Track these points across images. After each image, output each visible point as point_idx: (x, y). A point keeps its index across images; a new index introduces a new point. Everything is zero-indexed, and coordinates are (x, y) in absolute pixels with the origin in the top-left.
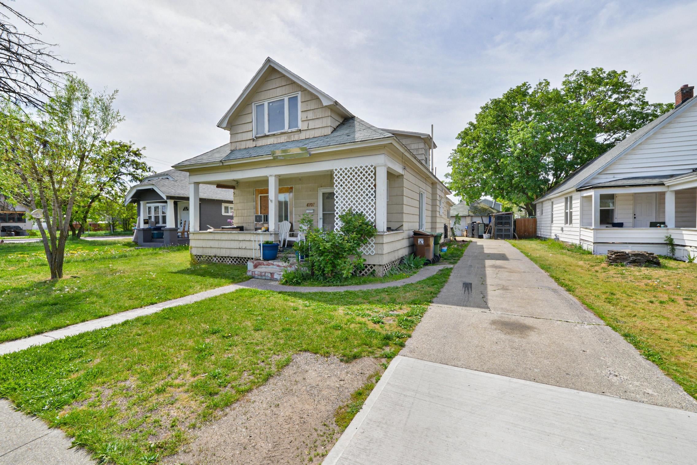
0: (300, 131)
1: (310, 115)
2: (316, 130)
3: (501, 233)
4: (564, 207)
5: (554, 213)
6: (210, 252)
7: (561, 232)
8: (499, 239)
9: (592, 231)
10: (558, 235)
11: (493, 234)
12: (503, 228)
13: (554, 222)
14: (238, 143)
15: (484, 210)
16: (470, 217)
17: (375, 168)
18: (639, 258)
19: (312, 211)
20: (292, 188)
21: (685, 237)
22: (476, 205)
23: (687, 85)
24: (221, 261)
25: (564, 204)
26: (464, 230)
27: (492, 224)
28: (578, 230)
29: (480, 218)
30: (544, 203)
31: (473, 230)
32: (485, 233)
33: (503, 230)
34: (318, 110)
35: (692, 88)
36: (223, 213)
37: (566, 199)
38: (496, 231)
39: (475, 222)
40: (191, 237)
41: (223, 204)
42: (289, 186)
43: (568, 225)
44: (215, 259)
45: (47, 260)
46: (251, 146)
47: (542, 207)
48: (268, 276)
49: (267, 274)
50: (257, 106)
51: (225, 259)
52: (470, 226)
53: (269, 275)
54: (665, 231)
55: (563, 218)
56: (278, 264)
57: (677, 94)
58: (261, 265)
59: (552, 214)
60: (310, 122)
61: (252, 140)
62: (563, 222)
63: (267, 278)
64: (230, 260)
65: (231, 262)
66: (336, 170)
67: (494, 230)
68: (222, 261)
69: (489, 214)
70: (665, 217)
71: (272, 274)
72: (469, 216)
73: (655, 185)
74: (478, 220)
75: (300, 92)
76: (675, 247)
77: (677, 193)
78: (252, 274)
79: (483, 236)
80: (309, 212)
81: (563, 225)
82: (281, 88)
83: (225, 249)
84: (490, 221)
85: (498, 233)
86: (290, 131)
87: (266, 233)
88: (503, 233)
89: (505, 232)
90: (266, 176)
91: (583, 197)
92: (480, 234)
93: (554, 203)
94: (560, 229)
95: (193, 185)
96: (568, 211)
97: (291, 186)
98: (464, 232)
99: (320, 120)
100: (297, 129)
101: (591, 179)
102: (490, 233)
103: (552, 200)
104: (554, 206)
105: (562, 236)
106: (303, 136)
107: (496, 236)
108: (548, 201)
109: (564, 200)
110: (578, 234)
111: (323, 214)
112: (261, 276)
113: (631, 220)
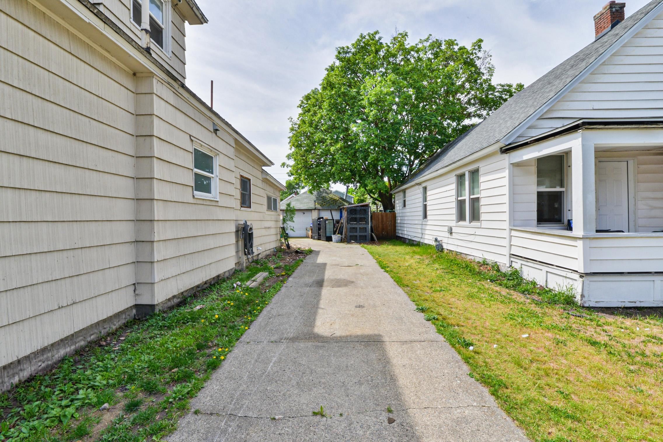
3: (355, 234)
4: (454, 192)
5: (428, 203)
7: (447, 235)
8: (352, 243)
9: (577, 243)
10: (439, 239)
11: (345, 234)
12: (358, 226)
13: (429, 217)
15: (335, 201)
16: (317, 211)
22: (324, 194)
25: (454, 186)
26: (309, 228)
27: (344, 220)
28: (506, 234)
29: (329, 212)
30: (407, 191)
31: (319, 229)
32: (334, 233)
33: (358, 229)
37: (461, 177)
38: (348, 230)
39: (322, 218)
43: (461, 223)
47: (405, 197)
52: (316, 224)
55: (454, 211)
59: (425, 206)
62: (454, 217)
67: (347, 228)
69: (340, 206)
72: (315, 209)
74: (326, 215)
79: (331, 237)
81: (453, 224)
84: (341, 217)
85: (352, 234)
88: (358, 234)
89: (360, 232)
92: (328, 235)
93: (429, 187)
94: (446, 229)
96: (466, 196)
98: (308, 231)
101: (528, 128)
102: (342, 234)
103: (424, 185)
104: (428, 193)
105: (451, 241)
107: (349, 238)
108: (417, 187)
109: (453, 179)
110: (505, 243)
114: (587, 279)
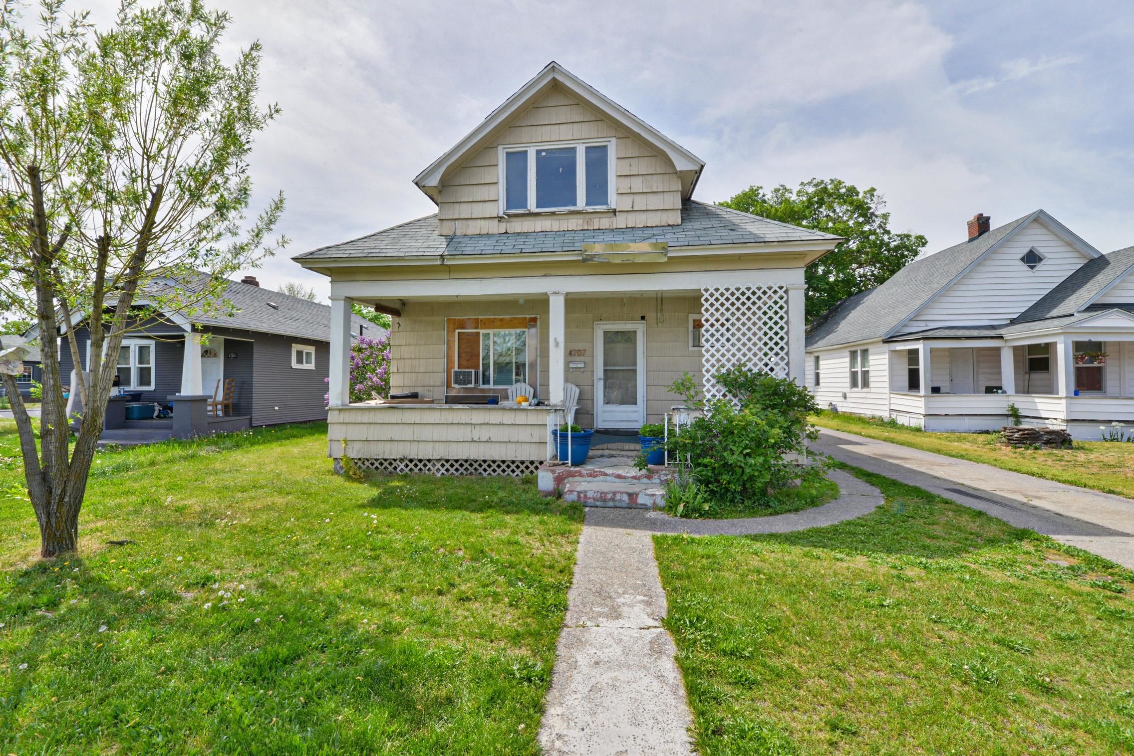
0: (614, 212)
1: (637, 185)
2: (651, 214)
4: (848, 365)
5: (821, 371)
6: (387, 452)
7: (842, 399)
9: (923, 399)
10: (833, 403)
13: (822, 384)
14: (460, 222)
17: (786, 292)
18: (1053, 436)
19: (582, 365)
20: (534, 320)
21: (1040, 407)
23: (981, 215)
24: (416, 470)
25: (848, 360)
28: (886, 396)
34: (655, 176)
35: (988, 218)
36: (294, 365)
37: (853, 353)
40: (331, 417)
41: (293, 345)
42: (528, 317)
43: (854, 389)
44: (402, 466)
45: (28, 499)
46: (495, 232)
48: (621, 500)
49: (618, 497)
50: (507, 153)
51: (429, 465)
53: (625, 498)
54: (1005, 399)
55: (848, 380)
56: (617, 472)
57: (970, 225)
58: (574, 476)
59: (817, 374)
60: (637, 198)
61: (497, 220)
62: (848, 385)
63: (618, 504)
64: (443, 466)
65: (447, 470)
66: (706, 290)
68: (420, 469)
70: (1000, 380)
71: (630, 495)
73: (992, 338)
75: (614, 140)
76: (1022, 420)
77: (1015, 349)
78: (579, 497)
80: (575, 366)
81: (847, 390)
82: (570, 126)
83: (431, 444)
86: (590, 209)
87: (539, 408)
90: (546, 294)
91: (895, 351)
93: (821, 358)
94: (841, 395)
95: (342, 303)
96: (858, 368)
97: (533, 316)
99: (660, 197)
100: (605, 207)
103: (817, 354)
104: (821, 362)
105: (845, 404)
106: (620, 222)
109: (845, 354)
110: (886, 402)
111: (605, 371)
112: (605, 501)
113: (948, 384)
114: (927, 418)
